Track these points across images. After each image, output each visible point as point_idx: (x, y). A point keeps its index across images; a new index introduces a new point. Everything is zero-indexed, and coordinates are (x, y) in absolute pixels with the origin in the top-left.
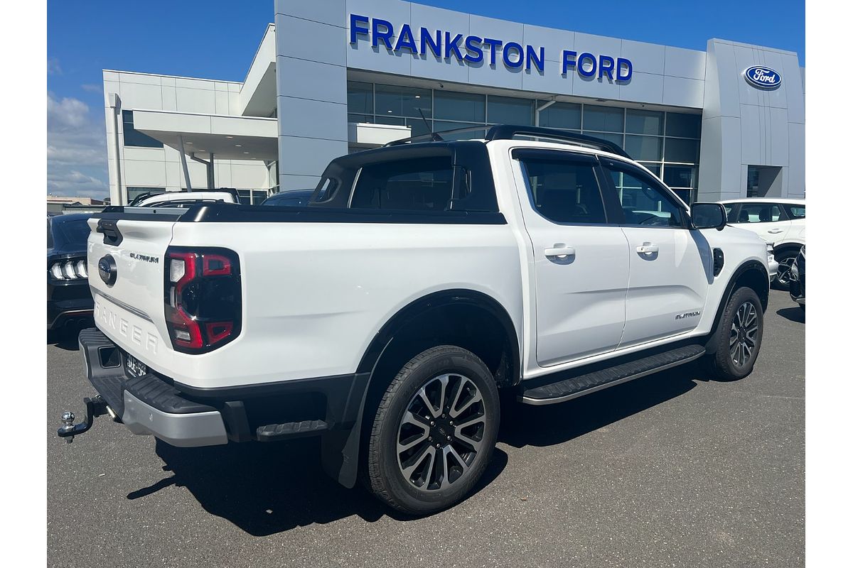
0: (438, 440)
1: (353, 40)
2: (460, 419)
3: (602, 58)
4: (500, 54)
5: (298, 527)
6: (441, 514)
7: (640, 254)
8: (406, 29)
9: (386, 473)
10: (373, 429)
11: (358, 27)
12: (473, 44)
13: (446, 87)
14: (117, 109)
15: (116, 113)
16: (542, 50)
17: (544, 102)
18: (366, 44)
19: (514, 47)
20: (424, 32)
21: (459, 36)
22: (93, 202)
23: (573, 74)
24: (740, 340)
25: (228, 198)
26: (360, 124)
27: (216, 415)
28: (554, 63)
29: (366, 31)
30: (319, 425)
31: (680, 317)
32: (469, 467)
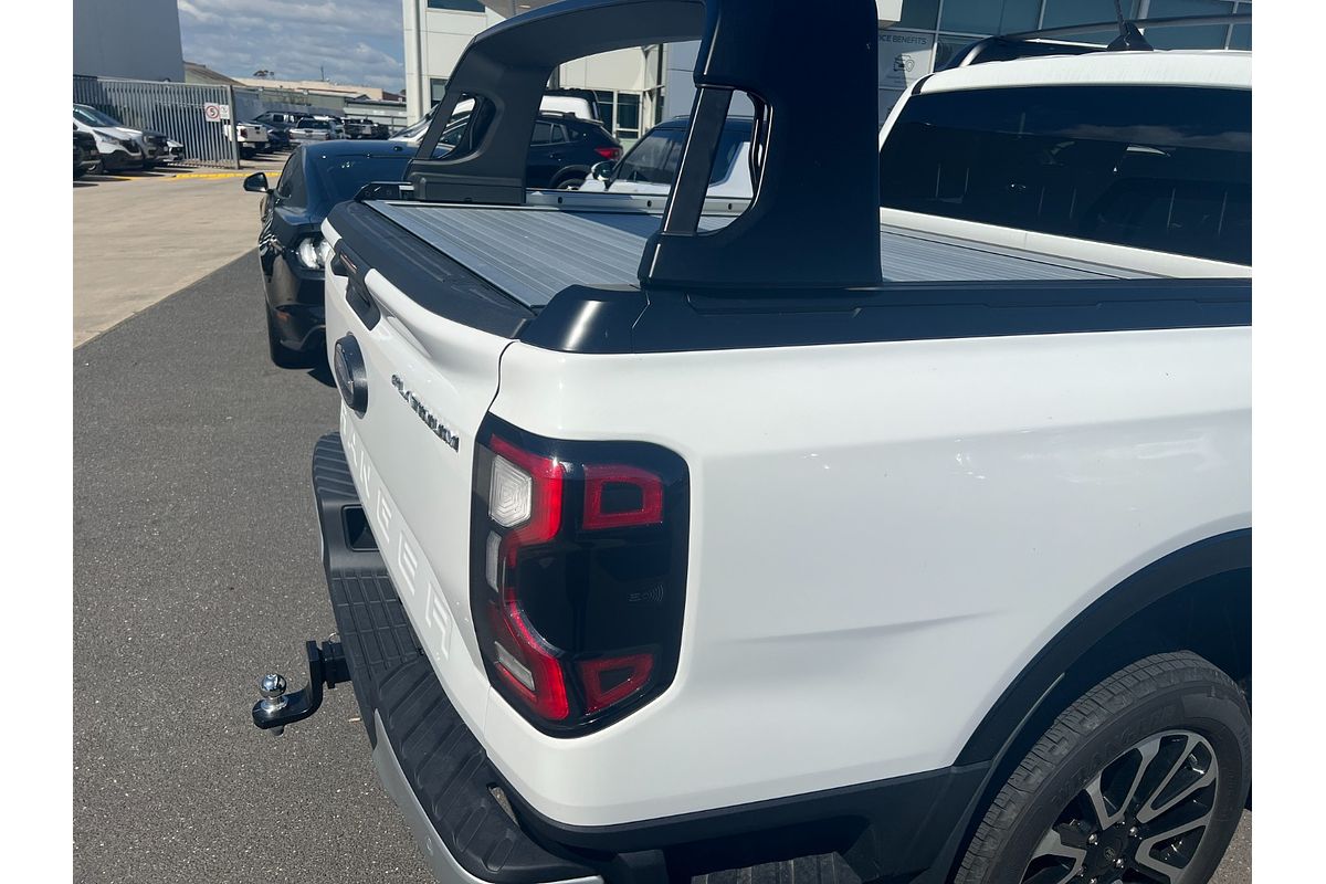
2: (1157, 825)
22: (386, 95)
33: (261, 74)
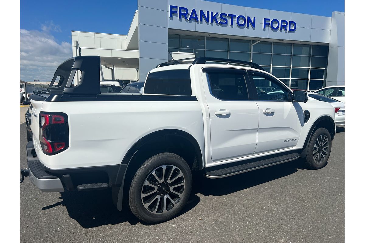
0: (162, 192)
1: (171, 16)
2: (172, 184)
3: (282, 21)
4: (235, 21)
5: (103, 226)
6: (163, 223)
7: (265, 113)
8: (194, 11)
9: (136, 205)
10: (131, 187)
11: (173, 11)
12: (223, 17)
13: (211, 36)
14: (77, 47)
15: (77, 49)
16: (254, 18)
17: (255, 41)
18: (176, 18)
19: (242, 17)
20: (202, 12)
21: (217, 13)
23: (268, 29)
24: (319, 151)
25: (117, 84)
26: (174, 52)
27: (59, 180)
28: (260, 24)
29: (176, 12)
30: (105, 185)
31: (287, 141)
32: (176, 204)
33: (36, 81)
